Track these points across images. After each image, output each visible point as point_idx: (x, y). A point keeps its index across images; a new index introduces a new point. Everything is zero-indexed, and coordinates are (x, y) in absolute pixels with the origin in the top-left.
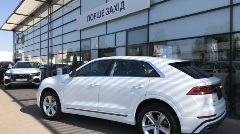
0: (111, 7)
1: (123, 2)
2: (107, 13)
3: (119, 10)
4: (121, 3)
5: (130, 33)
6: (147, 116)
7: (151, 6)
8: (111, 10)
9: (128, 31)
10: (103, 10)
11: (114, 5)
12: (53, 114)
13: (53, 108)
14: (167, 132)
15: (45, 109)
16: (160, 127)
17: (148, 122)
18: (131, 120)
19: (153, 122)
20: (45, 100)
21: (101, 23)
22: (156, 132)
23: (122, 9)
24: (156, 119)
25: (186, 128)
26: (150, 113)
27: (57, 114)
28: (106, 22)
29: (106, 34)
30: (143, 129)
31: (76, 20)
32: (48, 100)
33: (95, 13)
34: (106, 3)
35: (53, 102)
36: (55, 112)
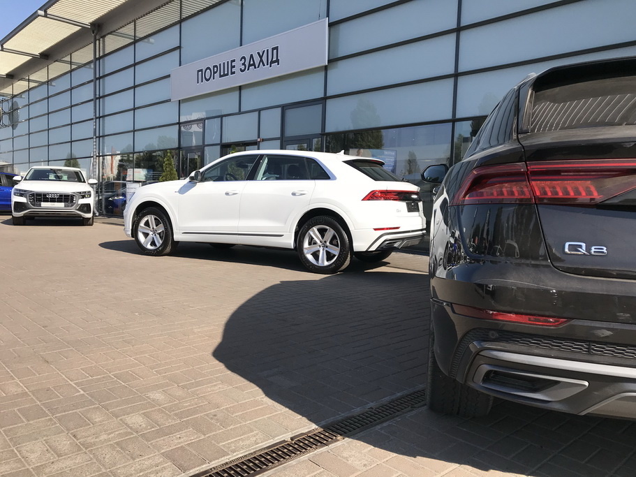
0: (252, 56)
1: (277, 48)
2: (243, 67)
3: (268, 64)
4: (273, 49)
5: (290, 114)
6: (312, 234)
7: (329, 61)
8: (252, 62)
9: (285, 108)
10: (234, 61)
11: (259, 53)
12: (158, 245)
13: (158, 236)
14: (336, 251)
15: (141, 238)
16: (327, 247)
17: (312, 242)
18: (288, 241)
19: (318, 242)
20: (142, 224)
21: (229, 87)
22: (322, 254)
23: (275, 62)
24: (323, 237)
25: (360, 245)
26: (315, 229)
27: (164, 244)
28: (240, 88)
29: (240, 113)
30: (305, 251)
31: (169, 76)
32: (147, 224)
33: (216, 66)
34: (241, 45)
35: (157, 226)
36: (161, 242)
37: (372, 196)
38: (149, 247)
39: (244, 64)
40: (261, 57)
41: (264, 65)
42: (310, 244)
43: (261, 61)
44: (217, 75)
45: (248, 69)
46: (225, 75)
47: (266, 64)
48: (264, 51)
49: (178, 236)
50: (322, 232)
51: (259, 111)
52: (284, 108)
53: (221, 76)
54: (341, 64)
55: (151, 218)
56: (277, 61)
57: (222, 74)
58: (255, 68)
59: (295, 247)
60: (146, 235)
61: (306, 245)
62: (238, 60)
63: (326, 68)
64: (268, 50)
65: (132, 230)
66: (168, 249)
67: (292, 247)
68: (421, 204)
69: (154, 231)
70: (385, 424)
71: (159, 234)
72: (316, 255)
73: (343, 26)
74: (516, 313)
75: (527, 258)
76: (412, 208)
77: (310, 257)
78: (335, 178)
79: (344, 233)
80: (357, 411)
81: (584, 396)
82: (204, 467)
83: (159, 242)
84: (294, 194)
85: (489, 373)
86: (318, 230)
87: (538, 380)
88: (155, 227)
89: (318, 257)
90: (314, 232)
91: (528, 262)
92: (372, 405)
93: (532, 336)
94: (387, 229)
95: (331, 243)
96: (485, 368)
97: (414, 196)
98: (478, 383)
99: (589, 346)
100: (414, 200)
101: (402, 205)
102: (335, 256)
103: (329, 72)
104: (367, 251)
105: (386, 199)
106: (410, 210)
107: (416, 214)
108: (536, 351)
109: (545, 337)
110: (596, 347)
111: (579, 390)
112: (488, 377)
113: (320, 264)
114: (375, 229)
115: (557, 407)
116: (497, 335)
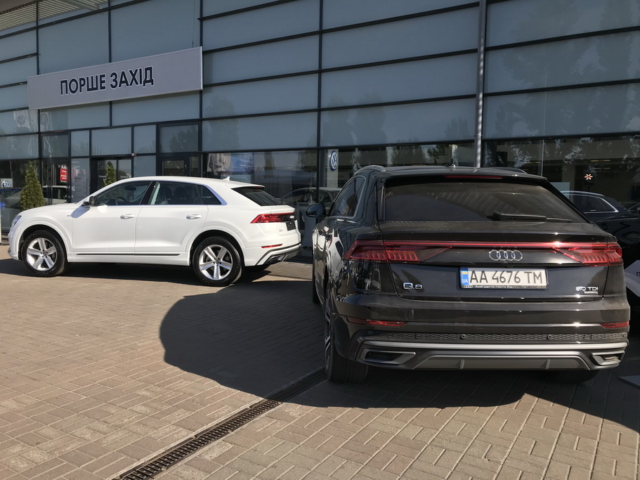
0: (123, 73)
1: (150, 69)
2: (114, 84)
3: (141, 83)
4: (146, 69)
5: (164, 130)
6: (206, 252)
7: (204, 86)
8: (123, 80)
10: (104, 76)
11: (131, 71)
12: (50, 267)
13: (49, 258)
14: (229, 267)
15: (31, 260)
16: (220, 263)
17: (206, 259)
18: (184, 259)
19: (212, 259)
20: (31, 247)
21: (99, 101)
22: (216, 270)
23: (148, 82)
24: (217, 254)
25: (250, 260)
26: (209, 248)
27: (57, 266)
28: (111, 103)
29: (111, 127)
30: (201, 268)
31: (25, 83)
32: (37, 246)
33: (83, 79)
34: (110, 61)
35: (48, 248)
36: (53, 264)
37: (259, 219)
38: (40, 268)
39: (115, 80)
40: (134, 76)
41: (137, 84)
42: (204, 261)
43: (134, 79)
44: (84, 88)
45: (120, 86)
46: (93, 89)
47: (139, 82)
48: (137, 70)
49: (71, 258)
50: (216, 250)
51: (133, 126)
52: (159, 126)
53: (89, 90)
54: (215, 89)
55: (41, 241)
56: (151, 81)
57: (90, 87)
58: (128, 85)
59: (191, 264)
60: (36, 257)
61: (201, 262)
62: (108, 75)
63: (201, 92)
64: (141, 70)
65: (19, 253)
66: (61, 270)
67: (188, 265)
68: (296, 222)
69: (45, 253)
70: (304, 393)
71: (51, 256)
72: (211, 271)
73: (216, 56)
74: (382, 321)
75: (385, 291)
76: (290, 227)
77: (205, 273)
78: (225, 204)
79: (236, 251)
80: (285, 387)
81: (414, 360)
82: (205, 428)
83: (51, 264)
84: (188, 218)
85: (368, 353)
86: (213, 249)
87: (392, 354)
88: (45, 249)
89: (213, 272)
90: (208, 250)
91: (386, 293)
92: (293, 382)
93: (389, 332)
94: (273, 246)
95: (224, 259)
96: (367, 351)
97: (292, 217)
98: (362, 359)
99: (415, 335)
100: (291, 220)
101: (283, 225)
102: (228, 270)
103: (205, 96)
104: (256, 266)
105: (270, 221)
106: (289, 229)
107: (294, 231)
108: (392, 339)
109: (396, 332)
110: (418, 335)
111: (412, 356)
112: (368, 356)
113: (215, 278)
114: (263, 247)
115: (402, 367)
116: (372, 333)
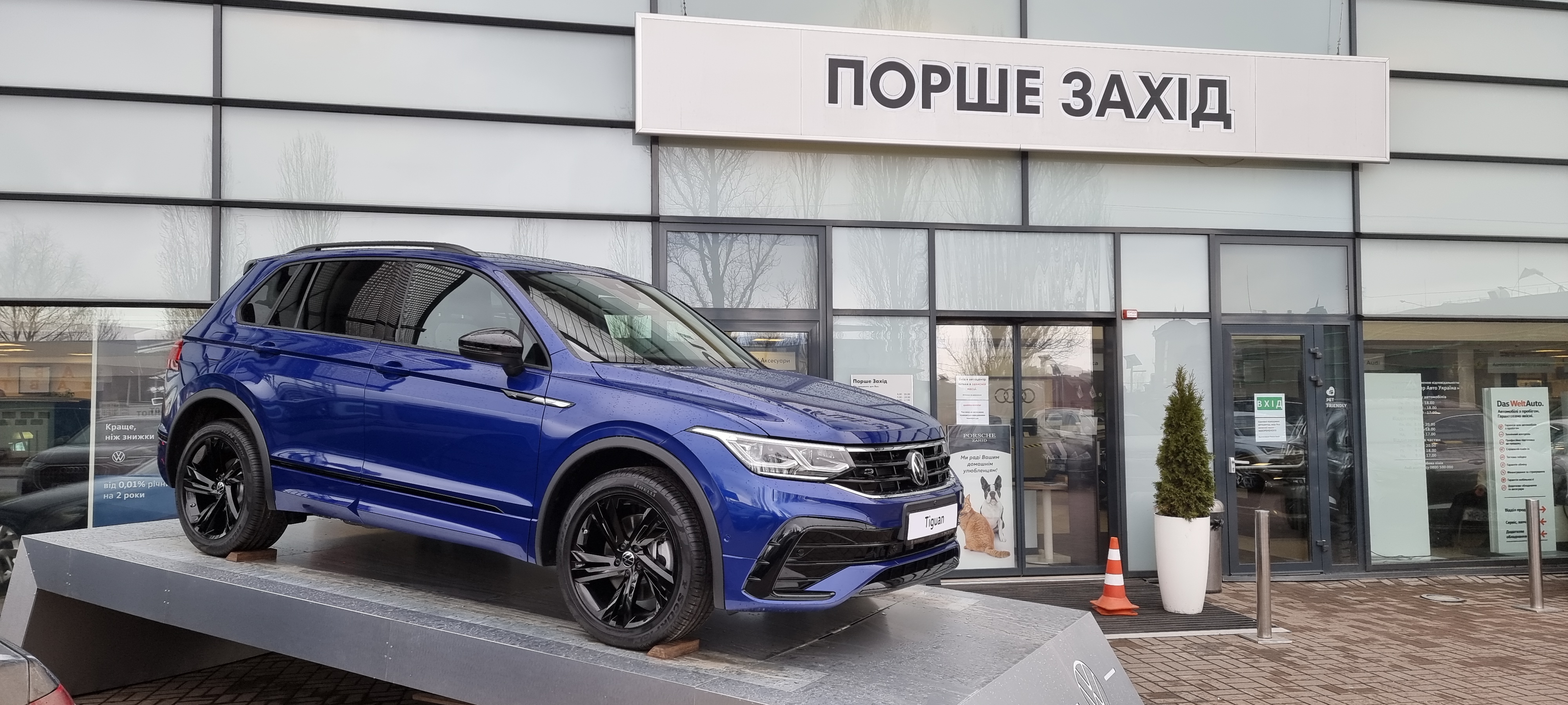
2: (1076, 103)
3: (1182, 116)
4: (1205, 85)
8: (1115, 97)
9: (1219, 240)
10: (1035, 75)
11: (1146, 80)
23: (1212, 118)
29: (1026, 227)
39: (1080, 94)
40: (1155, 92)
41: (1166, 116)
43: (1156, 102)
44: (945, 97)
45: (1099, 114)
46: (982, 105)
47: (1174, 115)
48: (1167, 80)
51: (1118, 233)
52: (1222, 238)
53: (963, 105)
56: (1223, 118)
57: (970, 100)
58: (1130, 116)
62: (1052, 74)
63: (1356, 166)
64: (1183, 81)
